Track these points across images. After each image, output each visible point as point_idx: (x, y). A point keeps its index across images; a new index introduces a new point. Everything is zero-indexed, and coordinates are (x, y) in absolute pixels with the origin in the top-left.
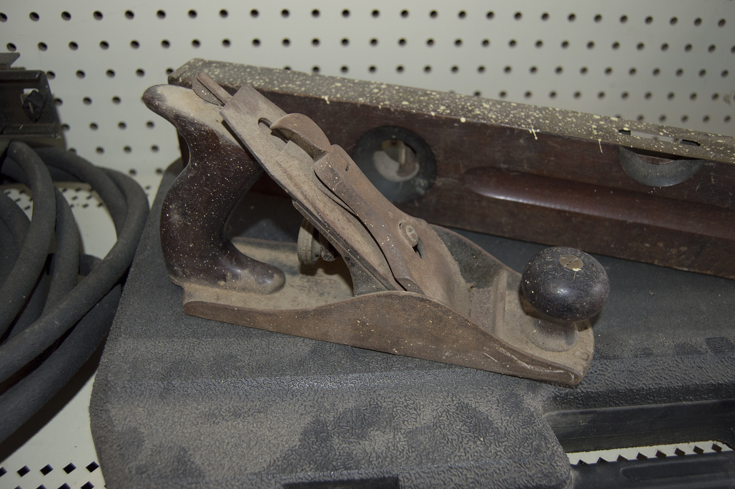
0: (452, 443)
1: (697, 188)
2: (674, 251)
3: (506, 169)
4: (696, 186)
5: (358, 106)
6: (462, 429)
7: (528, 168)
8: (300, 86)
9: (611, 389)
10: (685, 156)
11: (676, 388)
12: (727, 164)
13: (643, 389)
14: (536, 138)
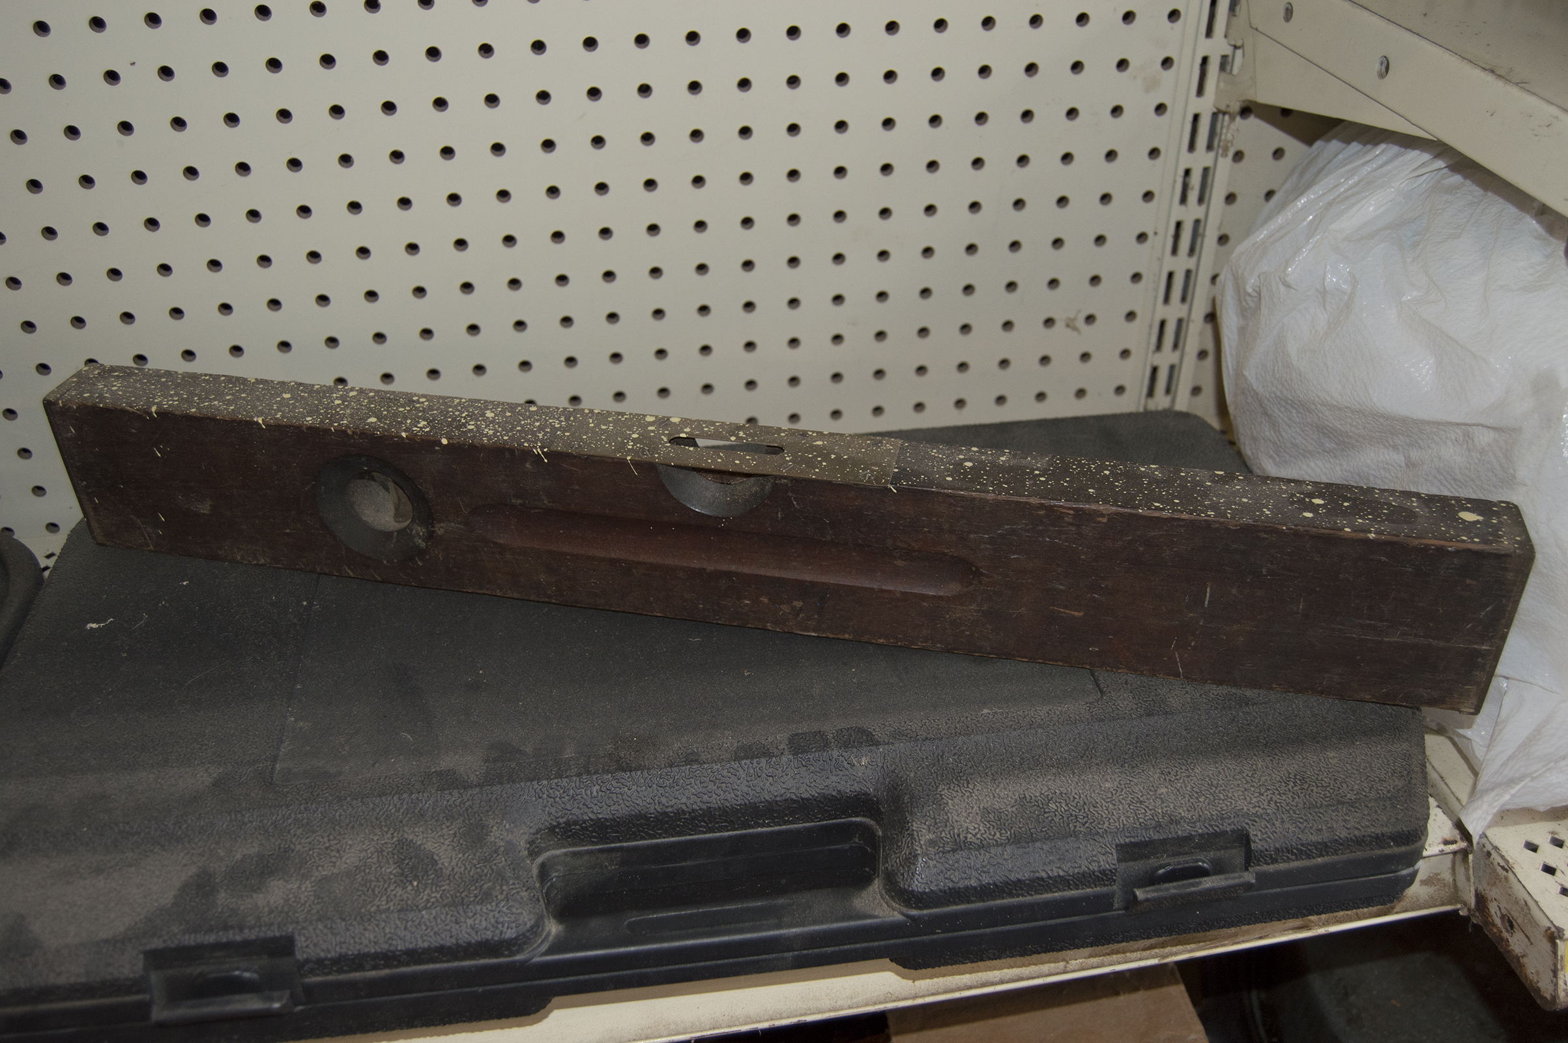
0: (373, 891)
1: (779, 515)
2: (785, 608)
3: (521, 505)
4: (777, 513)
5: (304, 429)
6: (394, 872)
7: (549, 502)
8: (229, 403)
9: (634, 813)
10: (745, 472)
11: (737, 809)
12: (804, 480)
13: (683, 811)
14: (546, 461)
